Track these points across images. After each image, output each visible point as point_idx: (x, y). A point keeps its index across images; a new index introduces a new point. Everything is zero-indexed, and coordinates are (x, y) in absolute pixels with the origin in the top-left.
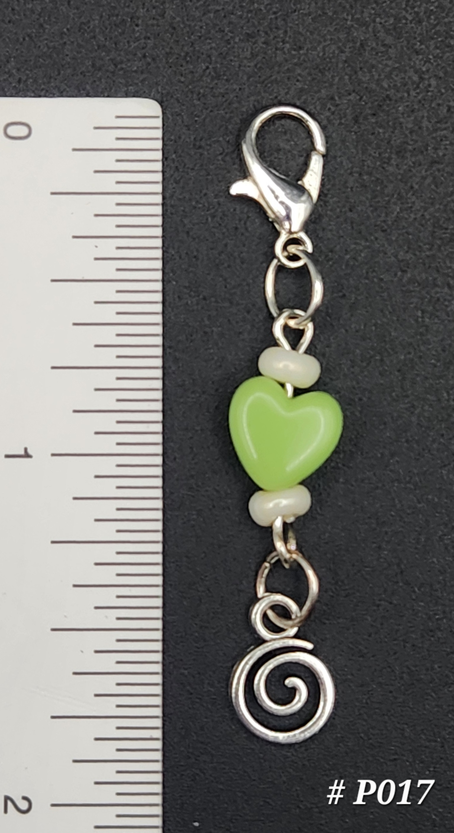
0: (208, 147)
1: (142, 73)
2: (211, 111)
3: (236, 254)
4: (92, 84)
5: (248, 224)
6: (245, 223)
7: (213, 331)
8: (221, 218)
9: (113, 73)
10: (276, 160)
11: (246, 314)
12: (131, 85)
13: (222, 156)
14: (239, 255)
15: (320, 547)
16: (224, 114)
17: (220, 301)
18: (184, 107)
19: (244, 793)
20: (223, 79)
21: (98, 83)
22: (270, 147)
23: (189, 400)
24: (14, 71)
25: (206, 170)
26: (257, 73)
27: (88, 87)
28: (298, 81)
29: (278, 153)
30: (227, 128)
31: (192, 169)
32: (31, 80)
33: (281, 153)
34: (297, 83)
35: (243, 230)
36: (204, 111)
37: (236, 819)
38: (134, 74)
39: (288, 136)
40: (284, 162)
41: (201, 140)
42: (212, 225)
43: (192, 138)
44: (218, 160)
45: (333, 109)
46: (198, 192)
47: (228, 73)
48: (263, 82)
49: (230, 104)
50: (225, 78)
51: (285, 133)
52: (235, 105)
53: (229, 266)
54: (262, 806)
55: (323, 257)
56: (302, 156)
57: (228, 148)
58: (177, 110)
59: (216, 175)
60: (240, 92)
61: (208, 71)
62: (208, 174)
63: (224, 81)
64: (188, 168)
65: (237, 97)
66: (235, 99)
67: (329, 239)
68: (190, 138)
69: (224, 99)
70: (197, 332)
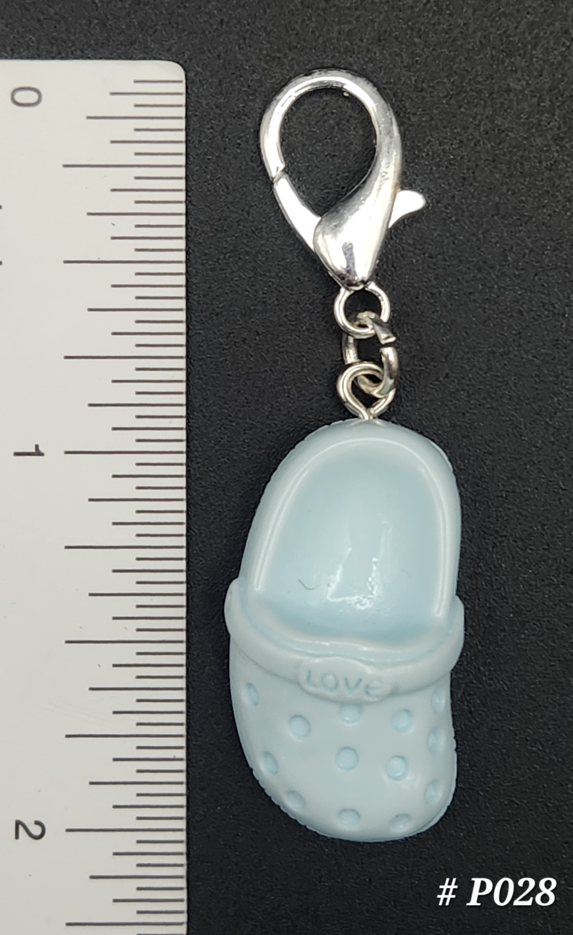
0: (431, 90)
1: (356, 9)
2: (433, 50)
3: (465, 206)
4: (302, 23)
5: (477, 173)
6: (473, 173)
7: (440, 292)
8: (447, 167)
9: (324, 10)
10: (506, 102)
11: (476, 272)
12: (344, 23)
13: (447, 99)
14: (468, 207)
15: (564, 524)
16: (447, 53)
17: (447, 258)
18: (404, 46)
19: (487, 791)
20: (445, 14)
21: (307, 22)
22: (500, 87)
23: (417, 368)
24: (215, 12)
25: (429, 114)
26: (483, 6)
27: (297, 27)
28: (528, 13)
29: (508, 94)
30: (451, 68)
31: (414, 114)
32: (234, 21)
33: (512, 94)
34: (529, 16)
35: (471, 180)
36: (425, 49)
37: (478, 820)
38: (347, 11)
39: (519, 74)
40: (515, 103)
41: (423, 82)
42: (437, 175)
43: (413, 79)
44: (442, 103)
45: (568, 43)
46: (421, 140)
47: (451, 8)
48: (491, 16)
49: (453, 41)
50: (448, 12)
51: (516, 71)
52: (459, 43)
53: (457, 220)
54: (506, 805)
55: (560, 207)
56: (535, 96)
57: (452, 90)
58: (395, 49)
59: (441, 120)
60: (465, 28)
61: (429, 5)
62: (432, 119)
63: (447, 16)
64: (409, 113)
65: (462, 33)
66: (459, 35)
67: (567, 187)
68: (411, 80)
69: (447, 36)
70: (423, 293)
